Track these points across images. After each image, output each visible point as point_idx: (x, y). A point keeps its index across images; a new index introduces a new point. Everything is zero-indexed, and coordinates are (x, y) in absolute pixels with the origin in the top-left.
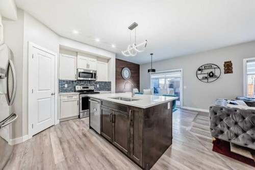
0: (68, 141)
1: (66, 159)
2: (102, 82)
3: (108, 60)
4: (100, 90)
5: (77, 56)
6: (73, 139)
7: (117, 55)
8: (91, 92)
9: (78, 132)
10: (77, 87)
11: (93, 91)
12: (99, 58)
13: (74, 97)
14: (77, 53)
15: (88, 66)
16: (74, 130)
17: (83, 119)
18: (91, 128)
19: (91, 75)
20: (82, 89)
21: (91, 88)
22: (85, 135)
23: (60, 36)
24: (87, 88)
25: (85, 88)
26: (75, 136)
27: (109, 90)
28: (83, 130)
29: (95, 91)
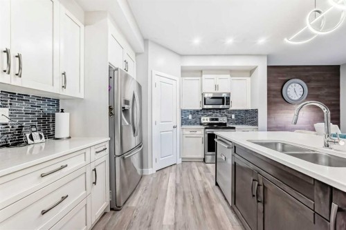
0: (184, 192)
1: (175, 224)
2: (240, 111)
3: (251, 72)
4: (236, 124)
5: (201, 76)
6: (190, 194)
7: (269, 57)
8: (223, 126)
9: (199, 183)
10: (202, 118)
11: (225, 124)
12: (233, 72)
13: (198, 132)
14: (202, 71)
15: (216, 87)
16: (194, 178)
17: (209, 165)
18: (217, 184)
19: (221, 100)
20: (209, 121)
21: (223, 120)
22: (207, 194)
23: (181, 56)
24: (217, 120)
25: (212, 120)
26: (194, 189)
27: (255, 123)
28: (206, 183)
29: (228, 125)
